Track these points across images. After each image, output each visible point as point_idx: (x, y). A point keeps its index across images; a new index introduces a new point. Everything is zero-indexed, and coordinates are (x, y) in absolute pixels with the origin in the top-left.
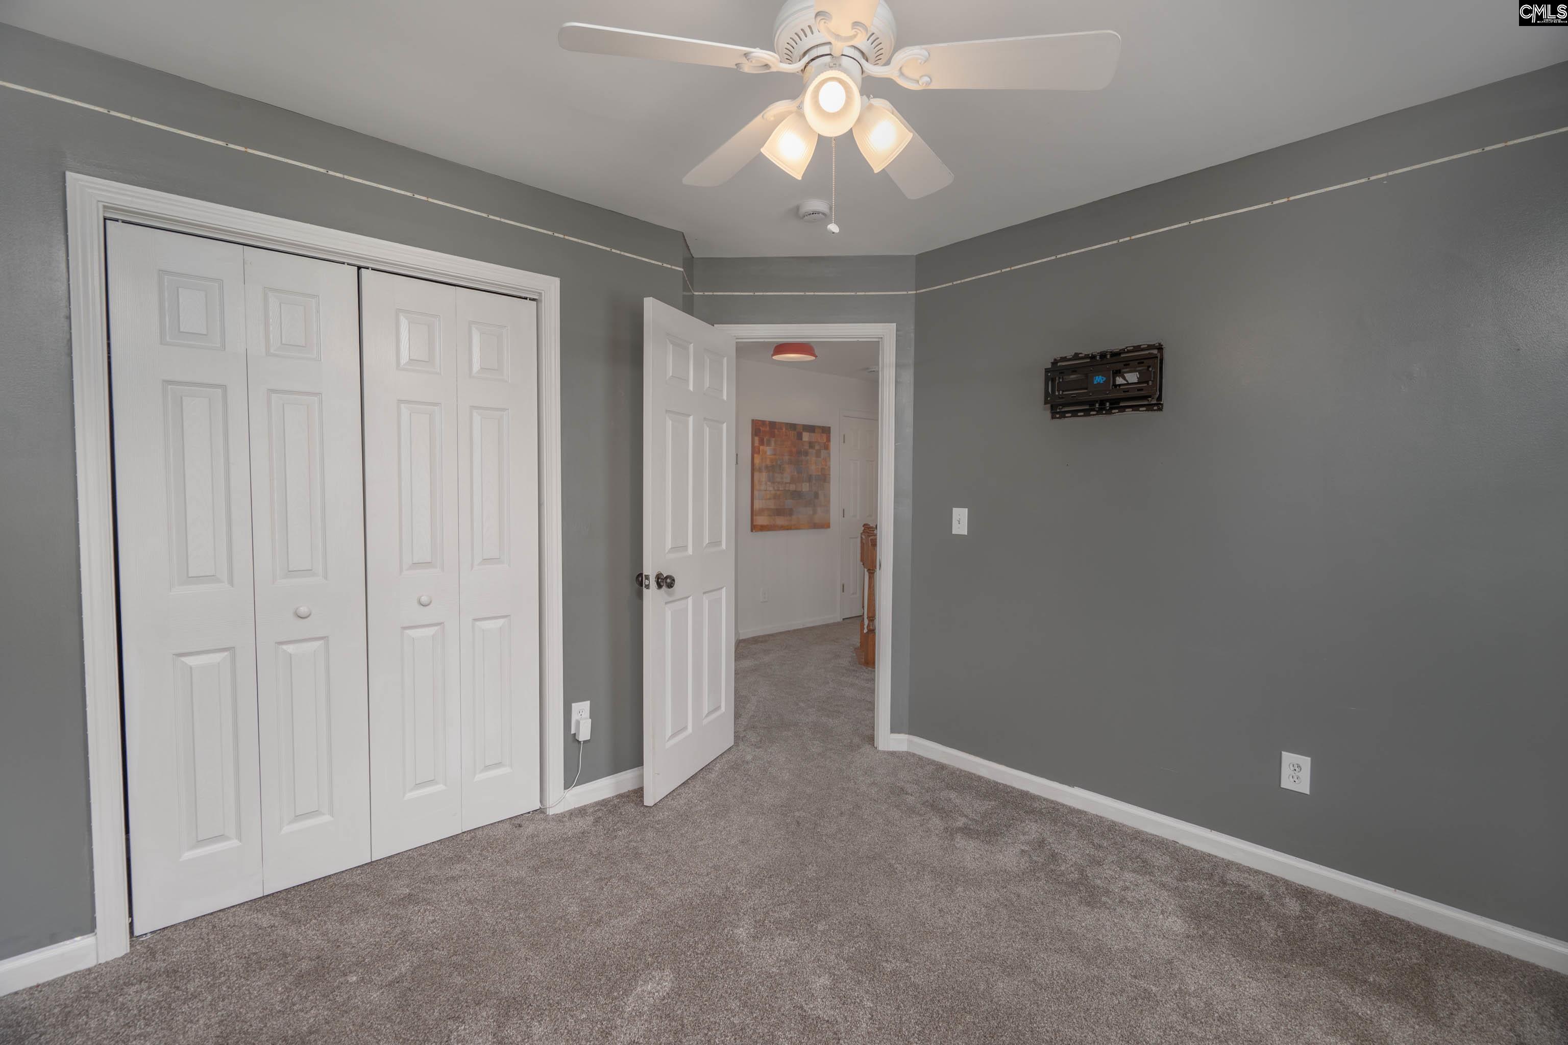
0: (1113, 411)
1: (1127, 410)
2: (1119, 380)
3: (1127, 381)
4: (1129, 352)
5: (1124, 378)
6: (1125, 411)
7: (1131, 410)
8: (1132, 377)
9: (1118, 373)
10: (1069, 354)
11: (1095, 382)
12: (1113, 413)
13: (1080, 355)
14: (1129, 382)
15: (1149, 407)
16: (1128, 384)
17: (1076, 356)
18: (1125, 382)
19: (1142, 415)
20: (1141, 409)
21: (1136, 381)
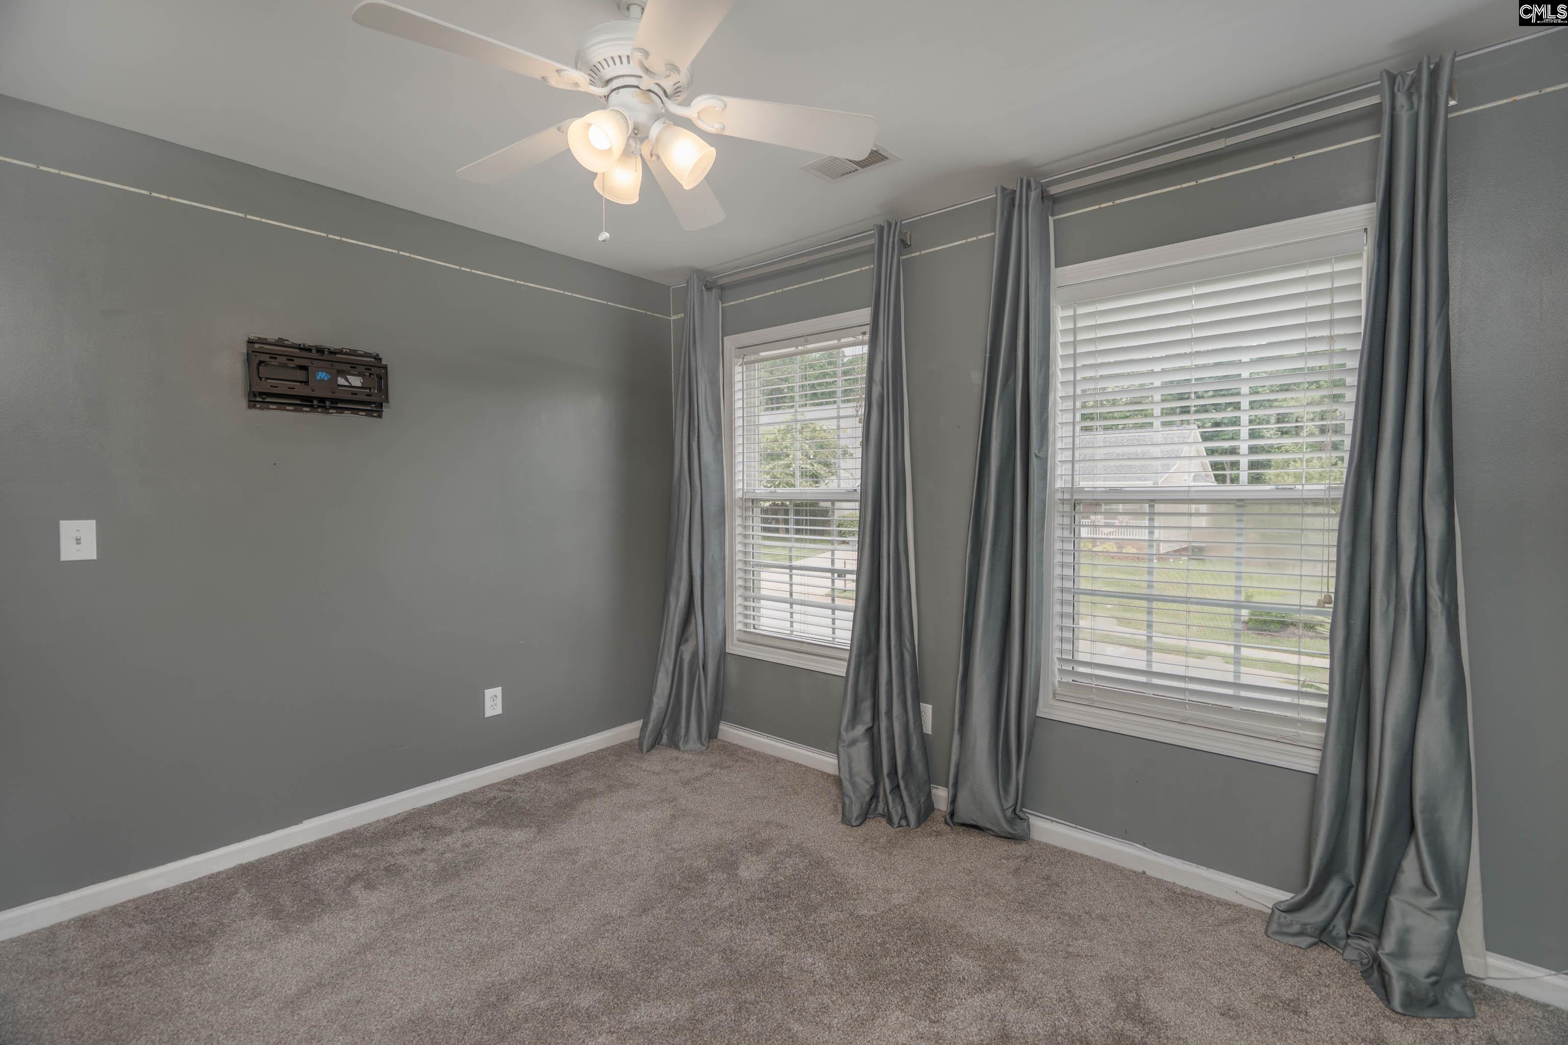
0: (331, 411)
1: (345, 412)
2: (341, 381)
3: (350, 383)
4: (346, 354)
5: (347, 380)
6: (343, 413)
7: (350, 412)
8: (356, 381)
9: (343, 373)
10: (272, 336)
11: (318, 378)
12: (331, 413)
13: (286, 342)
14: (353, 385)
15: (369, 413)
16: (351, 386)
17: (280, 343)
18: (348, 384)
19: (361, 421)
20: (360, 413)
21: (360, 385)
